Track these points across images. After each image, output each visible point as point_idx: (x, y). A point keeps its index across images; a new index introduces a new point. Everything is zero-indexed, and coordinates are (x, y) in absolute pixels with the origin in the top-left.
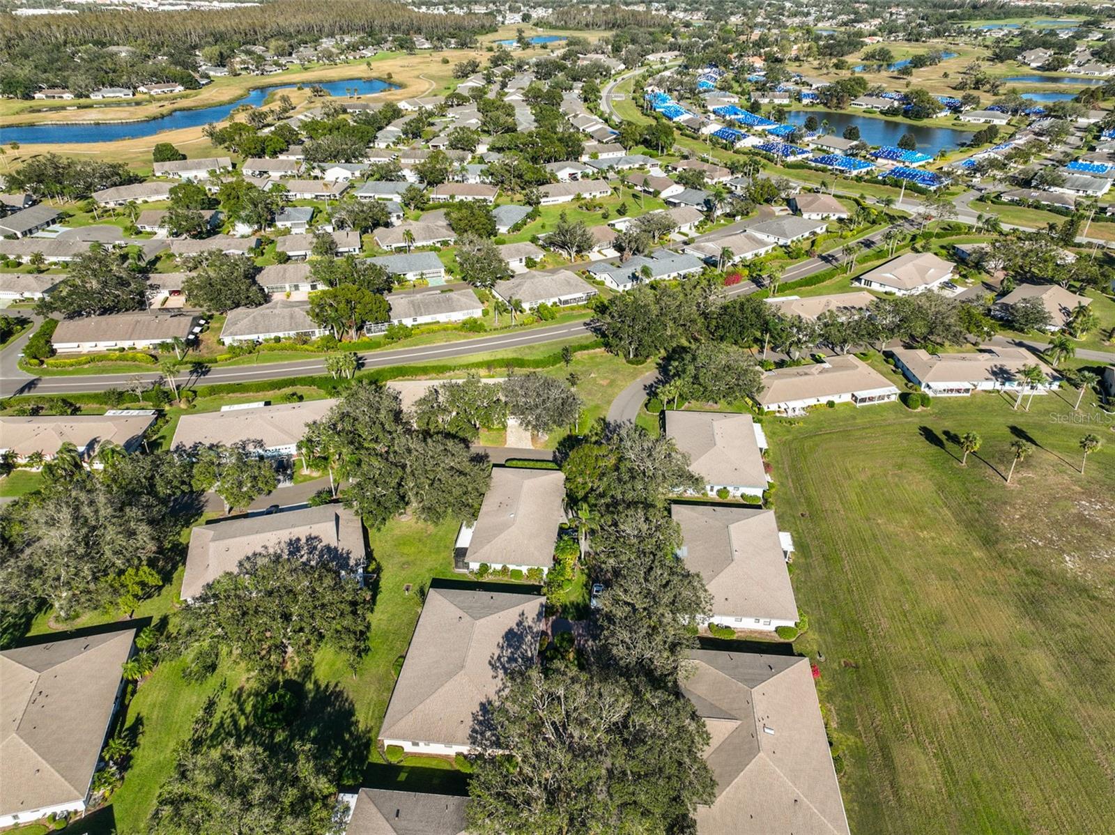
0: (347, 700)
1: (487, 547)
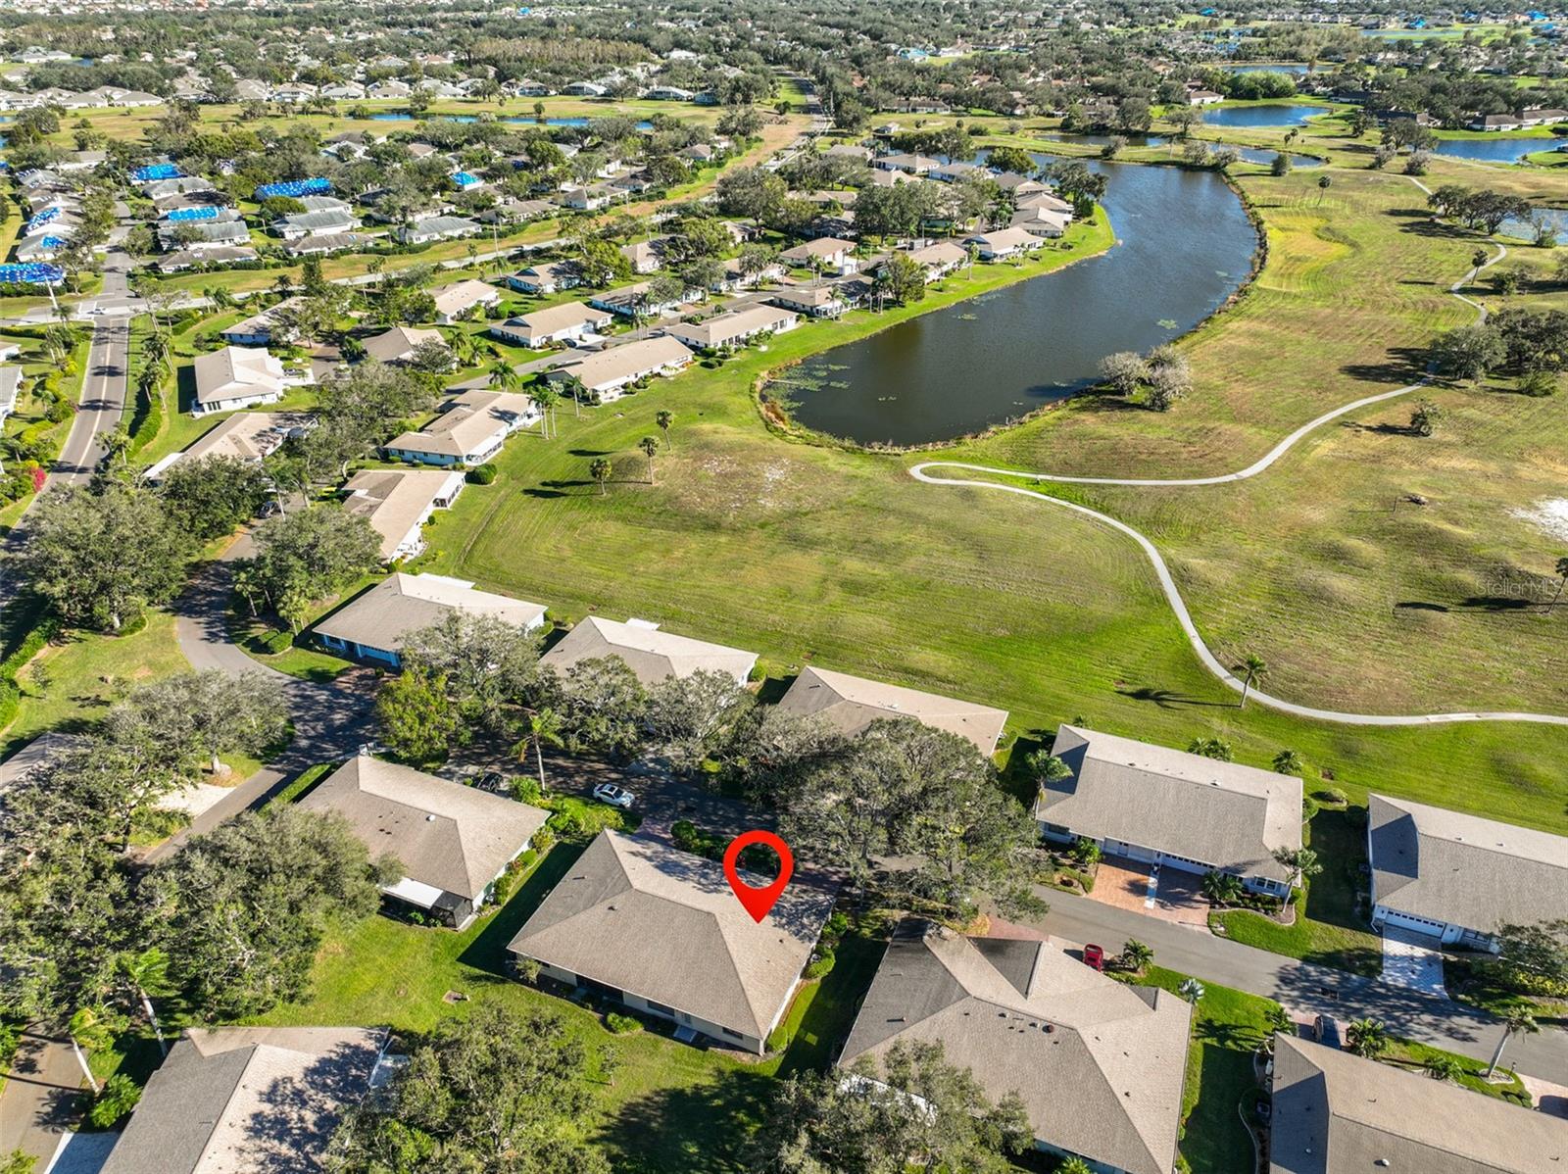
0: (647, 1098)
1: (470, 865)
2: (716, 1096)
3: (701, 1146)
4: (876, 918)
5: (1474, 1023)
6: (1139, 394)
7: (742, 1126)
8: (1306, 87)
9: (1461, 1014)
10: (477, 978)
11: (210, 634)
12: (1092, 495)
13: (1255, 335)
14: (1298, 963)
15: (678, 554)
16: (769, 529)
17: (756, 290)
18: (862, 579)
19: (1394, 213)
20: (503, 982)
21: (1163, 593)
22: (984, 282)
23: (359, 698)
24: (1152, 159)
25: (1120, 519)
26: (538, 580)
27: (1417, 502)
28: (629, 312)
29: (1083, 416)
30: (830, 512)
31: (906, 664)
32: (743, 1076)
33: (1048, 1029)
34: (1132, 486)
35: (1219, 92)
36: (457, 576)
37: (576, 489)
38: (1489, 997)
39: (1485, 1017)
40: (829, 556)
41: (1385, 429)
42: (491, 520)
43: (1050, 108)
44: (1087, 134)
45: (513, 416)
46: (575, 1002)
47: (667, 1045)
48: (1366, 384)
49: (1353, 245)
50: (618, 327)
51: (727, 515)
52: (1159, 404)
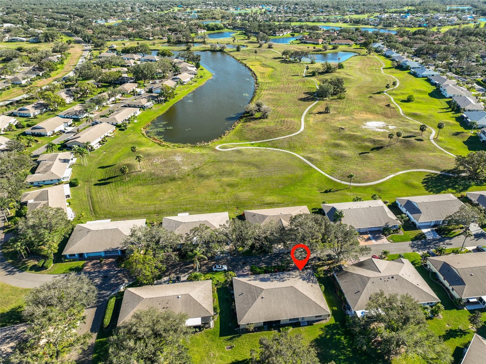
1: (204, 305)
2: (326, 335)
3: (335, 350)
4: (321, 271)
5: (449, 241)
6: (257, 115)
7: (339, 339)
8: (225, 27)
9: (446, 240)
10: (231, 339)
11: (9, 271)
12: (270, 144)
13: (271, 94)
14: (411, 242)
15: (169, 190)
16: (191, 176)
17: (115, 103)
18: (232, 182)
19: (275, 58)
20: (240, 336)
21: (309, 165)
22: (186, 90)
23: (99, 272)
24: (202, 49)
25: (282, 149)
26: (130, 212)
27: (343, 129)
28: (76, 117)
29: (248, 123)
30: (205, 166)
31: (266, 202)
32: (328, 326)
33: (392, 278)
34: (278, 140)
35: (204, 29)
36: (96, 220)
37: (113, 180)
38: (447, 234)
39: (450, 238)
40: (217, 178)
41: (320, 113)
42: (91, 198)
43: (161, 37)
44: (176, 44)
45: (69, 160)
46: (266, 330)
47: (301, 329)
48: (307, 103)
49: (273, 68)
50: (76, 123)
51: (175, 175)
52: (264, 116)
